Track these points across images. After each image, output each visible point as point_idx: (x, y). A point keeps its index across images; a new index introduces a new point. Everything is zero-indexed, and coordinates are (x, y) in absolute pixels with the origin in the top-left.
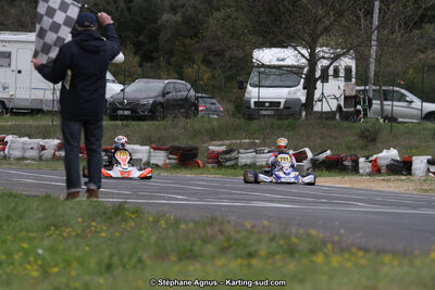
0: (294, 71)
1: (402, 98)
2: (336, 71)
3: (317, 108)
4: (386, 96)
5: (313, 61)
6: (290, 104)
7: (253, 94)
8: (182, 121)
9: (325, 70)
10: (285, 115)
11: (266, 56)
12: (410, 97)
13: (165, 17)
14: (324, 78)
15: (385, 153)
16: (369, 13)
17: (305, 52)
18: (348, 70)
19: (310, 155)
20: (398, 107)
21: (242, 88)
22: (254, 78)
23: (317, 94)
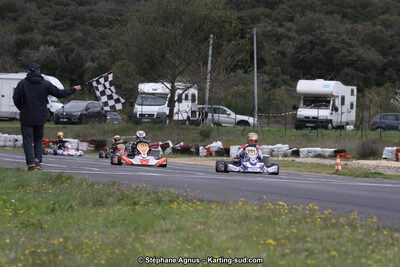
0: (162, 96)
1: (224, 112)
2: (187, 96)
3: (175, 118)
4: (215, 111)
5: (173, 90)
6: (160, 116)
7: (139, 109)
8: (97, 125)
9: (180, 96)
10: (157, 121)
11: (146, 87)
12: (229, 111)
13: (88, 64)
14: (180, 100)
15: (214, 144)
16: (205, 63)
17: (169, 86)
18: (193, 96)
19: (171, 145)
20: (222, 117)
21: (132, 106)
22: (139, 100)
23: (175, 110)
